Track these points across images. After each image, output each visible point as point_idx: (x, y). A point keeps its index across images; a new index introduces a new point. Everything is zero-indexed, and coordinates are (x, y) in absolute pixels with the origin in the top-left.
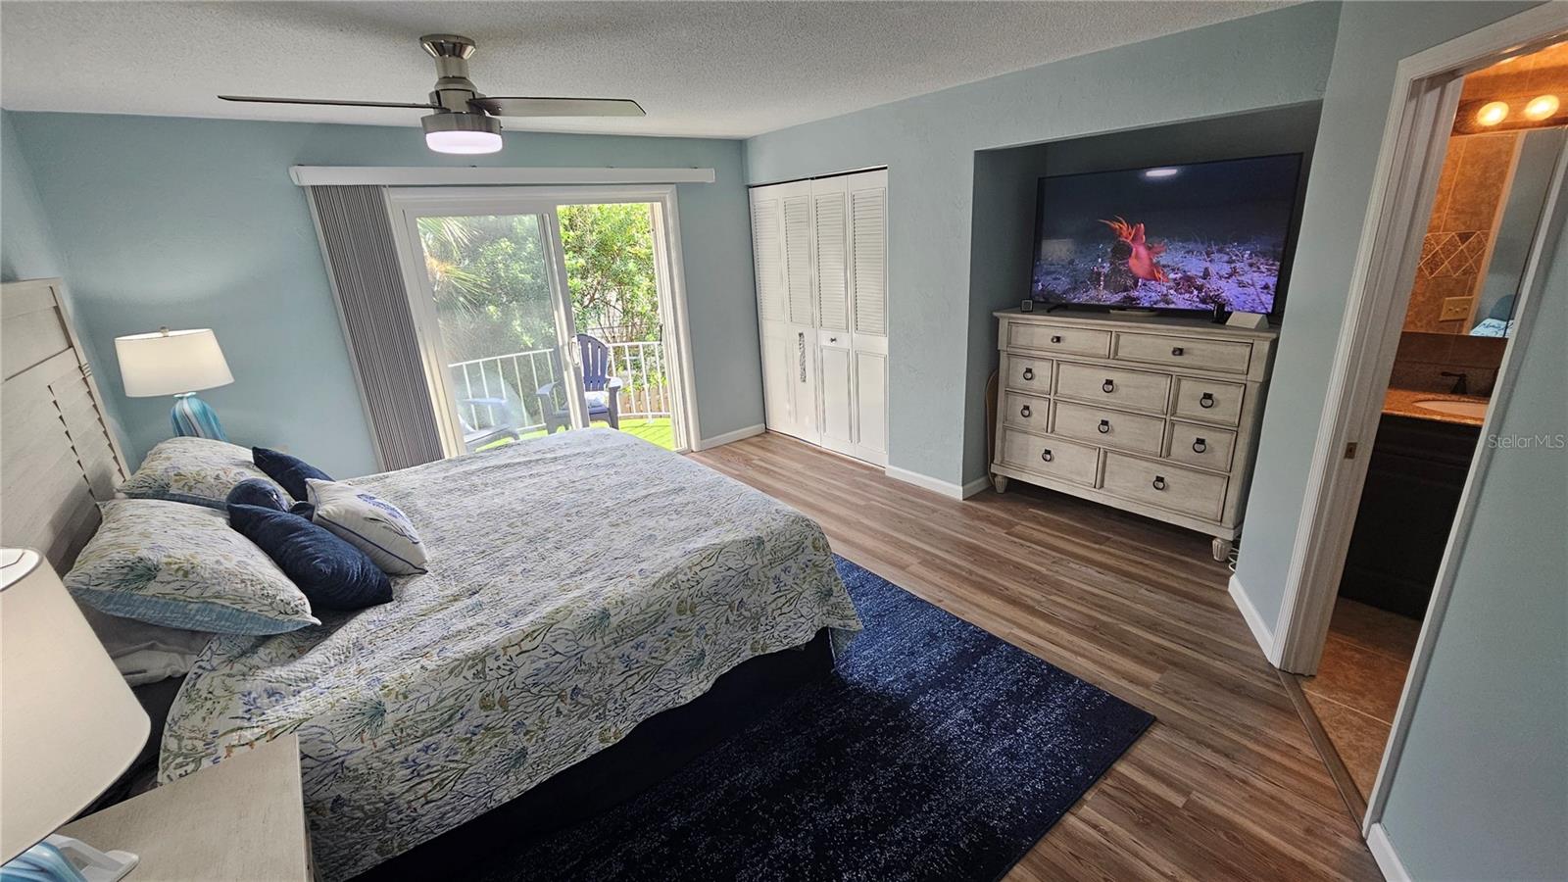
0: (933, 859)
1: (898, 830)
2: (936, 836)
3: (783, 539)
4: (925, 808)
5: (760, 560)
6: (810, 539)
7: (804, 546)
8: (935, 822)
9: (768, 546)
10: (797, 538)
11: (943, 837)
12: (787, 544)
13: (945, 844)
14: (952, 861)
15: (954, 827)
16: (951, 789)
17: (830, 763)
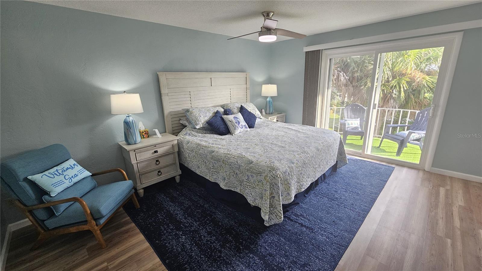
0: (183, 257)
1: (195, 249)
2: (191, 258)
3: (257, 167)
4: (202, 256)
5: (245, 166)
6: (266, 174)
7: (262, 174)
8: (196, 259)
9: (251, 165)
10: (261, 170)
11: (190, 260)
12: (257, 169)
13: (188, 261)
14: (181, 262)
15: (193, 264)
16: (209, 265)
17: (223, 231)
